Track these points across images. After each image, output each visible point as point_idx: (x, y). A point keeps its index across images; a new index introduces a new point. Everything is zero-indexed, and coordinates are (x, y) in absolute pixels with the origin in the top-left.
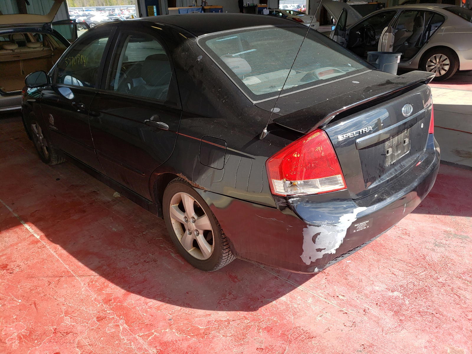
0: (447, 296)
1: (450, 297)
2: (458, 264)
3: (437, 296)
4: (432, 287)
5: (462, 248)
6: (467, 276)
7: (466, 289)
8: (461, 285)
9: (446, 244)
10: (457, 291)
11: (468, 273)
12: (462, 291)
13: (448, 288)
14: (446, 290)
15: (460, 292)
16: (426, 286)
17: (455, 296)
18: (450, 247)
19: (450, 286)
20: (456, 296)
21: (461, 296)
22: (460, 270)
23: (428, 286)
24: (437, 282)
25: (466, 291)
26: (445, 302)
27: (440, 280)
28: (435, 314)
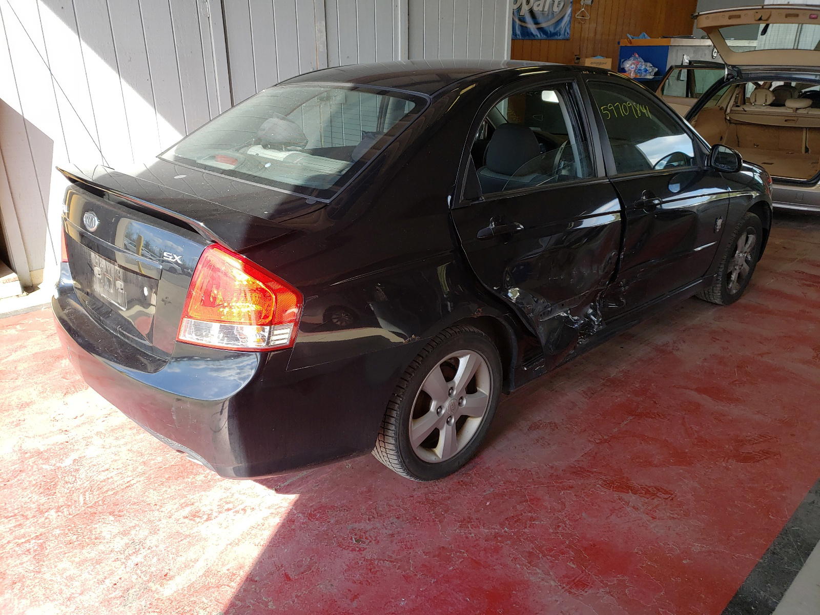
0: (20, 506)
1: (16, 507)
2: (66, 550)
3: (29, 497)
4: (48, 499)
5: (101, 577)
6: (33, 547)
7: (12, 533)
8: (22, 531)
9: (127, 558)
10: (18, 521)
11: (37, 552)
12: (13, 525)
13: (29, 514)
14: (30, 509)
15: (13, 523)
16: (55, 493)
17: (12, 514)
18: (115, 561)
19: (32, 518)
20: (10, 515)
21: (6, 521)
22: (52, 545)
23: (53, 495)
24: (51, 507)
25: (8, 530)
26: (13, 500)
27: (52, 513)
28: (5, 483)
